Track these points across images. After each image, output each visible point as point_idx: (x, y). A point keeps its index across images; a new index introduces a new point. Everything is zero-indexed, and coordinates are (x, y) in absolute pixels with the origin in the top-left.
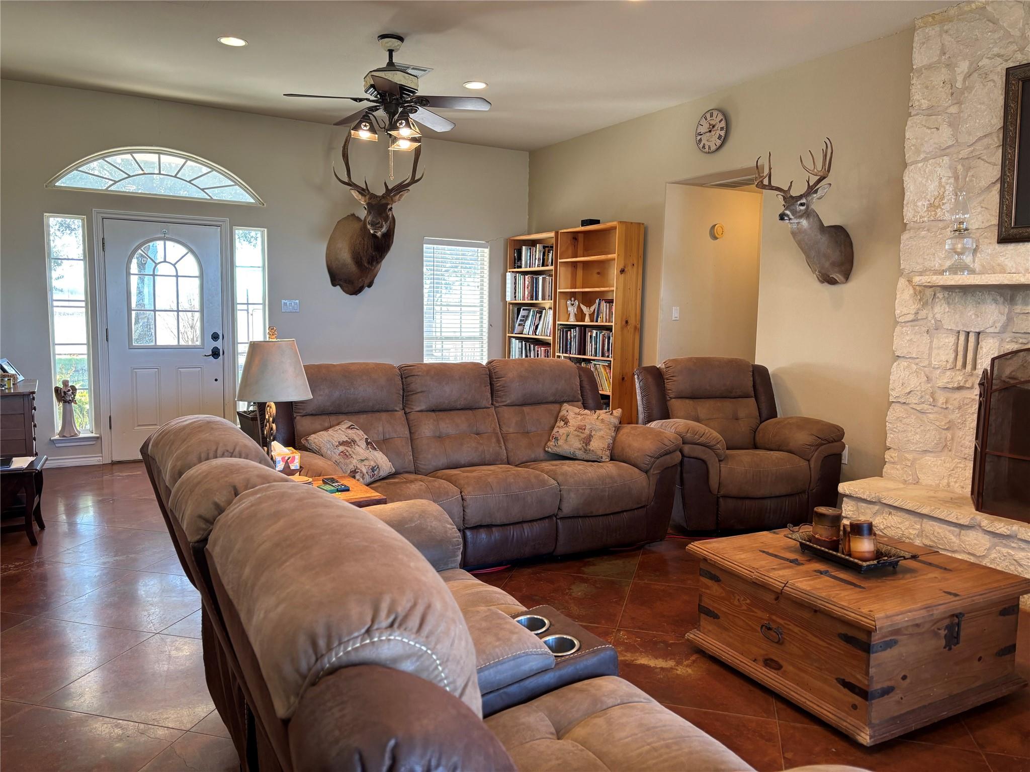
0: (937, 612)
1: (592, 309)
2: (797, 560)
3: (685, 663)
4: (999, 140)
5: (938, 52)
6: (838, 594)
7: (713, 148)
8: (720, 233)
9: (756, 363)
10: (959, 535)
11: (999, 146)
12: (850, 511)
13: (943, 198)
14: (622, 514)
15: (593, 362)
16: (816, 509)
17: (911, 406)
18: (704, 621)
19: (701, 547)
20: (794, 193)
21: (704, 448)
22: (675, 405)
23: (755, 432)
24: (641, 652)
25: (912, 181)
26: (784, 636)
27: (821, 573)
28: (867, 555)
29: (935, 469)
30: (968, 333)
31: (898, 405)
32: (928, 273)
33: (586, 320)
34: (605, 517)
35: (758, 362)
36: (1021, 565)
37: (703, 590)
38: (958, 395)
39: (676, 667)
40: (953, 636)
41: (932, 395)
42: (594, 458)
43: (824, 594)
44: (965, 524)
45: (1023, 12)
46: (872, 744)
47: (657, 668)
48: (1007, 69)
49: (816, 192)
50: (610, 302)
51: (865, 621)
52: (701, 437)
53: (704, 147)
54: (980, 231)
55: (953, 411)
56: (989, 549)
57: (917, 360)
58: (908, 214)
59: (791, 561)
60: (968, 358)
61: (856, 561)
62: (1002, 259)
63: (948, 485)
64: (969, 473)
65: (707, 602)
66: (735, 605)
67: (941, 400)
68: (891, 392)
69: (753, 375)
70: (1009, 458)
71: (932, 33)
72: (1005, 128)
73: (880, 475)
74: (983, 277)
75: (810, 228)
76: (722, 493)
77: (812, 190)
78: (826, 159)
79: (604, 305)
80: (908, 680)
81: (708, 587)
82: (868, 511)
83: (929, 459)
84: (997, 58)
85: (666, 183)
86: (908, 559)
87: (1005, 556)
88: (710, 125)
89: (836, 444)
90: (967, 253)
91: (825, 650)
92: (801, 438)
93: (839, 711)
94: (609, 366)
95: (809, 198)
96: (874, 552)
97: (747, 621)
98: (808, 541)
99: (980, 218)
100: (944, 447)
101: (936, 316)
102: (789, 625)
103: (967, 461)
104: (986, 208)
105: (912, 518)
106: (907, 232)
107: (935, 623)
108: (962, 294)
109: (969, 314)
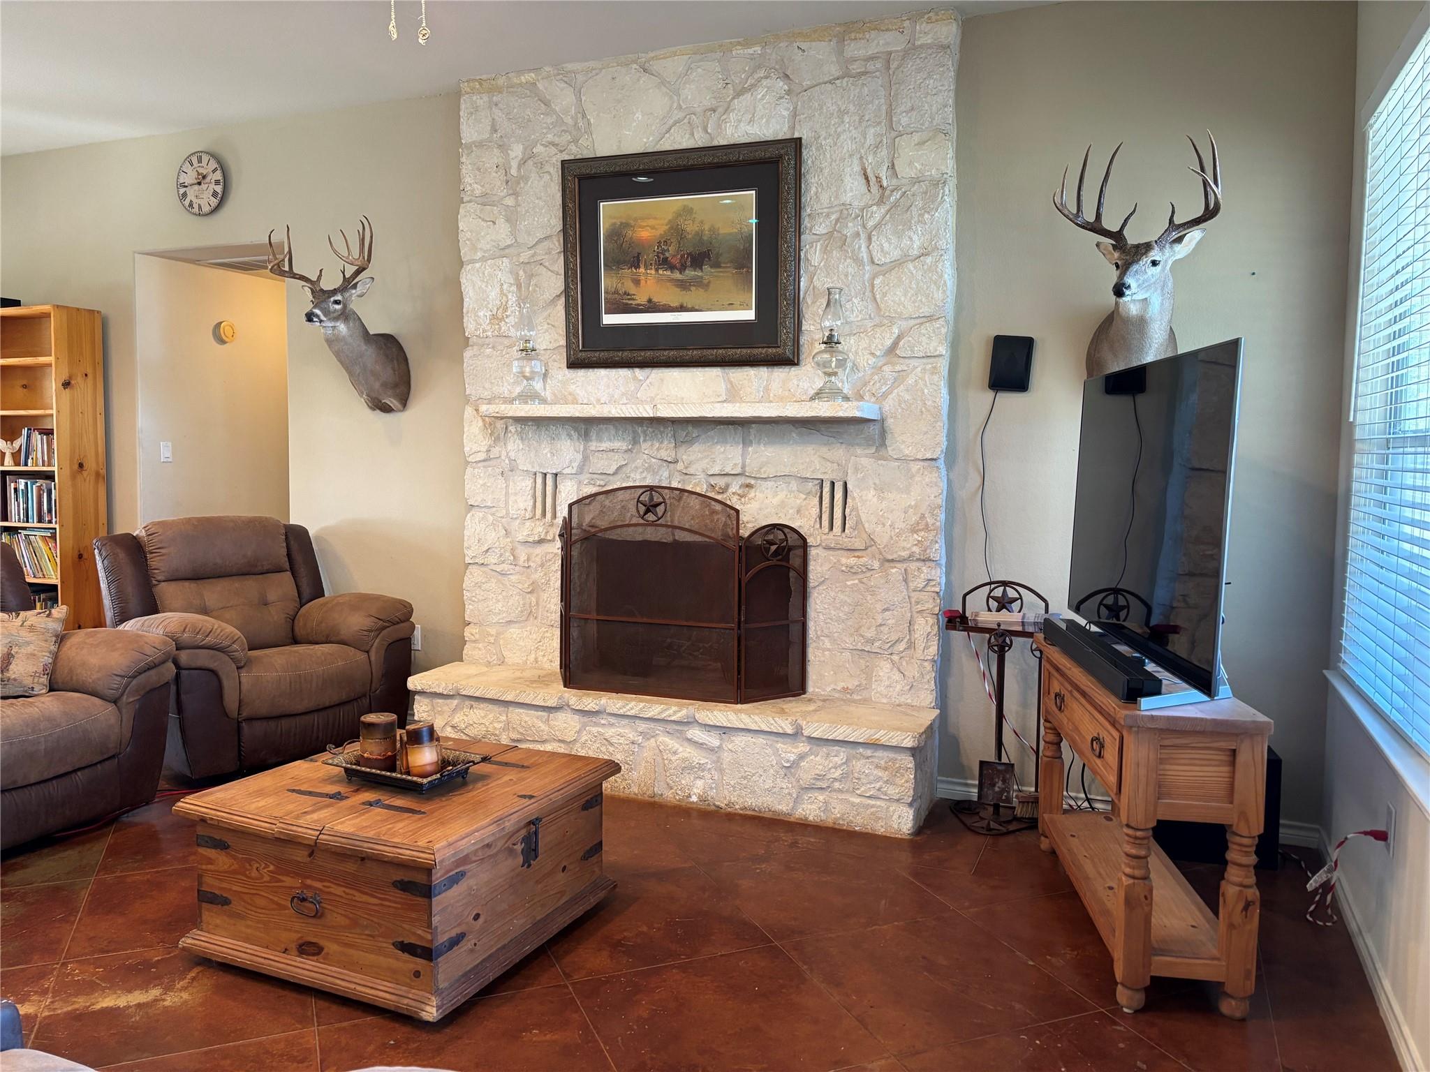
0: (509, 825)
1: (17, 444)
2: (339, 793)
3: (178, 986)
4: (560, 245)
5: (489, 128)
6: (390, 829)
7: (206, 209)
8: (229, 333)
9: (292, 522)
10: (548, 720)
11: (560, 252)
12: (424, 711)
13: (506, 310)
14: (73, 775)
15: (24, 532)
16: (362, 719)
17: (490, 567)
18: (210, 915)
19: (195, 804)
20: (326, 285)
21: (212, 651)
22: (166, 591)
23: (293, 621)
24: (103, 989)
25: (470, 283)
26: (324, 905)
27: (370, 804)
28: (429, 768)
29: (521, 643)
30: (546, 474)
31: (474, 567)
32: (497, 401)
33: (6, 463)
34: (42, 785)
35: (294, 521)
36: (611, 744)
37: (204, 867)
38: (539, 550)
39: (163, 997)
40: (531, 851)
41: (513, 550)
42: (20, 692)
43: (373, 832)
44: (553, 705)
45: (574, 97)
46: (440, 1017)
47: (130, 1007)
48: (562, 161)
49: (355, 286)
50: (49, 433)
51: (423, 857)
52: (207, 636)
53: (191, 205)
54: (549, 352)
55: (536, 570)
56: (579, 732)
57: (494, 509)
58: (470, 326)
59: (331, 797)
60: (547, 505)
61: (415, 779)
62: (573, 387)
63: (536, 660)
64: (556, 643)
65: (212, 884)
66: (253, 879)
67: (523, 557)
68: (466, 551)
69: (287, 538)
70: (597, 620)
71: (480, 102)
72: (564, 231)
73: (461, 660)
74: (554, 408)
75: (351, 336)
76: (245, 714)
77: (348, 284)
78: (363, 244)
79: (37, 438)
80: (481, 920)
81: (210, 861)
82: (446, 708)
83: (514, 631)
84: (551, 146)
85: (135, 252)
86: (478, 763)
87: (596, 737)
88: (199, 174)
89: (402, 625)
90: (536, 379)
91: (376, 908)
92: (356, 622)
93: (399, 987)
94: (53, 537)
95: (347, 295)
96: (437, 762)
97: (271, 897)
98: (355, 764)
99: (547, 336)
100: (530, 614)
101: (510, 454)
102: (328, 887)
103: (554, 629)
104: (553, 326)
105: (496, 708)
106: (470, 348)
107: (510, 837)
108: (535, 428)
109: (545, 452)
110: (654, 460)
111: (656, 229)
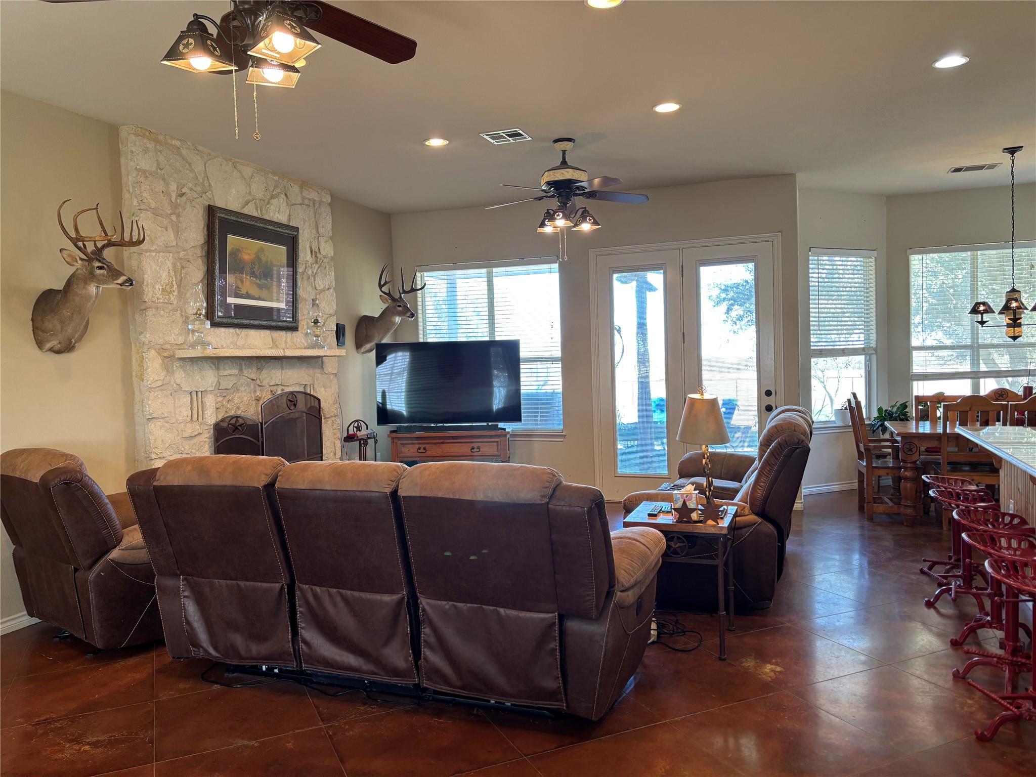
13: (172, 286)
25: (149, 266)
30: (198, 392)
38: (195, 441)
48: (208, 205)
58: (148, 294)
60: (200, 412)
62: (210, 338)
101: (176, 381)
106: (149, 309)
108: (190, 363)
109: (197, 378)
110: (248, 379)
111: (251, 256)
